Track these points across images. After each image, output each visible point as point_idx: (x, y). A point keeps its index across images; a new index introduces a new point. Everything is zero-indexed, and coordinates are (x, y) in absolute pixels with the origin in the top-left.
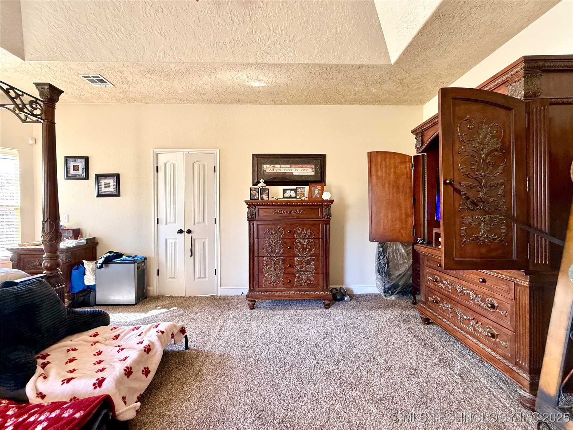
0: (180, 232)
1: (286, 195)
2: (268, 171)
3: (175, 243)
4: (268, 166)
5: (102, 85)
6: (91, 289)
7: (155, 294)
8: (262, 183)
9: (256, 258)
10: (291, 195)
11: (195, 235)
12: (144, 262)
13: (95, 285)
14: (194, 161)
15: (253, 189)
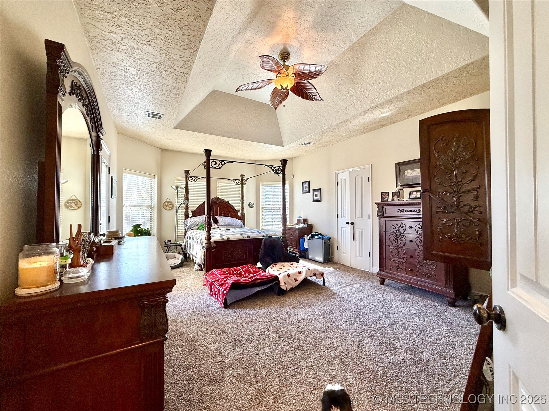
0: (348, 223)
1: (412, 196)
2: (409, 175)
3: (345, 230)
4: (409, 171)
5: (309, 145)
6: (307, 250)
7: (336, 262)
8: (399, 186)
9: (384, 246)
10: (416, 196)
11: (356, 226)
12: (329, 240)
13: (308, 248)
14: (355, 176)
15: (384, 193)
